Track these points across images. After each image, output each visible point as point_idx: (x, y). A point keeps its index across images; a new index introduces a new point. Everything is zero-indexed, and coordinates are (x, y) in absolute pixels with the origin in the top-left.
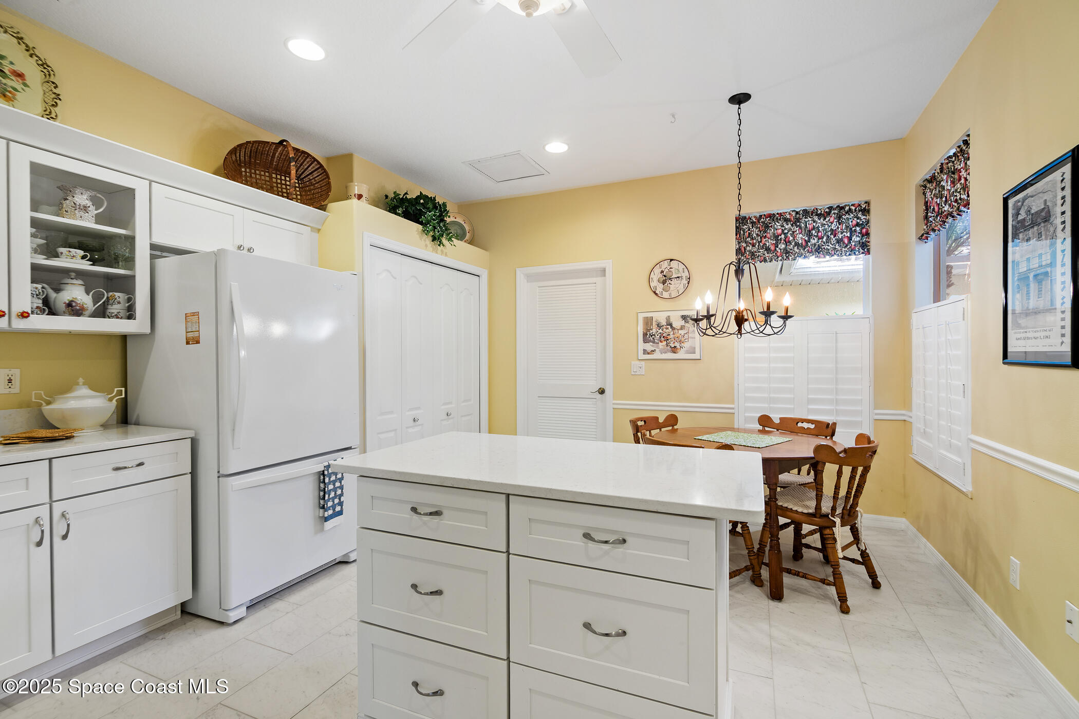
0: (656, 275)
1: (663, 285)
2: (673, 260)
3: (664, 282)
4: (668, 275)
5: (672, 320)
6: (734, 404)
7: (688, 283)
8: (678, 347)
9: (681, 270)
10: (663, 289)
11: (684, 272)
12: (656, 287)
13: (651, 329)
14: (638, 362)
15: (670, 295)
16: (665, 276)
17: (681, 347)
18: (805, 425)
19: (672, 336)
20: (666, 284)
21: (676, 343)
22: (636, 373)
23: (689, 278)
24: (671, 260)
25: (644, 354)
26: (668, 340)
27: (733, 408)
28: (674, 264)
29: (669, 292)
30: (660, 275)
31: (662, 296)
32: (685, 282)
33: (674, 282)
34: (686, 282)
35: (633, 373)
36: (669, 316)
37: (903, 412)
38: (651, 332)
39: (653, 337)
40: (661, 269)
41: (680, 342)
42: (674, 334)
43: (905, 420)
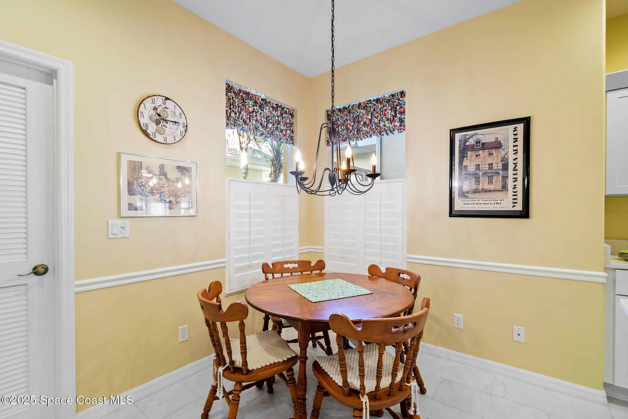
0: (147, 110)
1: (157, 125)
2: (169, 99)
3: (157, 123)
4: (163, 115)
5: (167, 170)
6: (225, 258)
7: (186, 132)
8: (174, 202)
9: (178, 114)
10: (156, 130)
11: (181, 117)
12: (147, 125)
13: (140, 178)
14: (119, 222)
15: (165, 139)
16: (159, 115)
17: (177, 202)
18: (291, 266)
19: (166, 189)
20: (160, 125)
21: (171, 197)
22: (116, 236)
23: (187, 126)
24: (167, 99)
25: (129, 209)
26: (162, 193)
27: (225, 262)
28: (169, 103)
29: (163, 136)
30: (153, 112)
31: (155, 139)
32: (181, 128)
33: (169, 125)
34: (183, 130)
35: (110, 236)
36: (163, 165)
37: (309, 247)
38: (140, 181)
39: (142, 188)
40: (154, 105)
41: (176, 196)
42: (168, 187)
43: (309, 252)
